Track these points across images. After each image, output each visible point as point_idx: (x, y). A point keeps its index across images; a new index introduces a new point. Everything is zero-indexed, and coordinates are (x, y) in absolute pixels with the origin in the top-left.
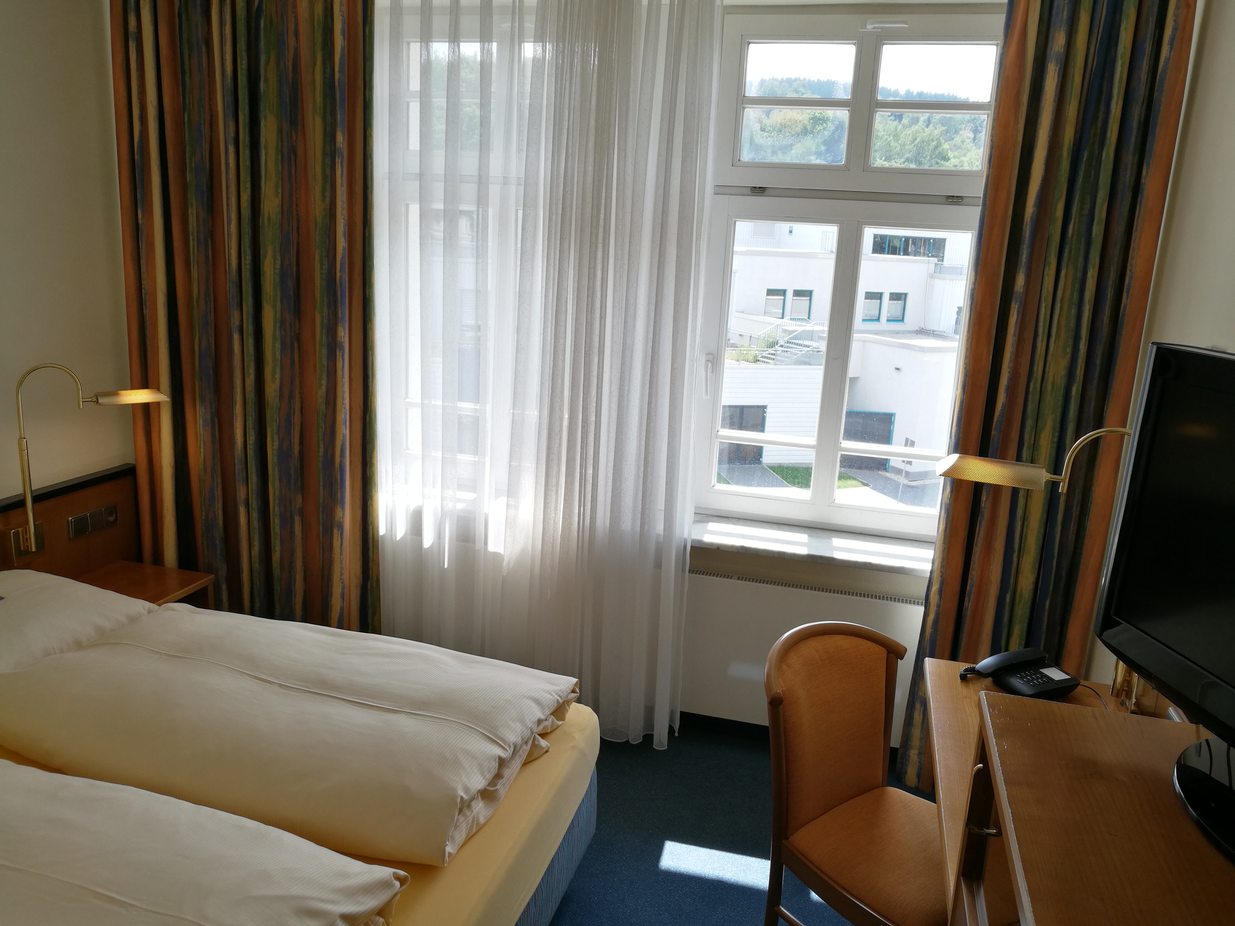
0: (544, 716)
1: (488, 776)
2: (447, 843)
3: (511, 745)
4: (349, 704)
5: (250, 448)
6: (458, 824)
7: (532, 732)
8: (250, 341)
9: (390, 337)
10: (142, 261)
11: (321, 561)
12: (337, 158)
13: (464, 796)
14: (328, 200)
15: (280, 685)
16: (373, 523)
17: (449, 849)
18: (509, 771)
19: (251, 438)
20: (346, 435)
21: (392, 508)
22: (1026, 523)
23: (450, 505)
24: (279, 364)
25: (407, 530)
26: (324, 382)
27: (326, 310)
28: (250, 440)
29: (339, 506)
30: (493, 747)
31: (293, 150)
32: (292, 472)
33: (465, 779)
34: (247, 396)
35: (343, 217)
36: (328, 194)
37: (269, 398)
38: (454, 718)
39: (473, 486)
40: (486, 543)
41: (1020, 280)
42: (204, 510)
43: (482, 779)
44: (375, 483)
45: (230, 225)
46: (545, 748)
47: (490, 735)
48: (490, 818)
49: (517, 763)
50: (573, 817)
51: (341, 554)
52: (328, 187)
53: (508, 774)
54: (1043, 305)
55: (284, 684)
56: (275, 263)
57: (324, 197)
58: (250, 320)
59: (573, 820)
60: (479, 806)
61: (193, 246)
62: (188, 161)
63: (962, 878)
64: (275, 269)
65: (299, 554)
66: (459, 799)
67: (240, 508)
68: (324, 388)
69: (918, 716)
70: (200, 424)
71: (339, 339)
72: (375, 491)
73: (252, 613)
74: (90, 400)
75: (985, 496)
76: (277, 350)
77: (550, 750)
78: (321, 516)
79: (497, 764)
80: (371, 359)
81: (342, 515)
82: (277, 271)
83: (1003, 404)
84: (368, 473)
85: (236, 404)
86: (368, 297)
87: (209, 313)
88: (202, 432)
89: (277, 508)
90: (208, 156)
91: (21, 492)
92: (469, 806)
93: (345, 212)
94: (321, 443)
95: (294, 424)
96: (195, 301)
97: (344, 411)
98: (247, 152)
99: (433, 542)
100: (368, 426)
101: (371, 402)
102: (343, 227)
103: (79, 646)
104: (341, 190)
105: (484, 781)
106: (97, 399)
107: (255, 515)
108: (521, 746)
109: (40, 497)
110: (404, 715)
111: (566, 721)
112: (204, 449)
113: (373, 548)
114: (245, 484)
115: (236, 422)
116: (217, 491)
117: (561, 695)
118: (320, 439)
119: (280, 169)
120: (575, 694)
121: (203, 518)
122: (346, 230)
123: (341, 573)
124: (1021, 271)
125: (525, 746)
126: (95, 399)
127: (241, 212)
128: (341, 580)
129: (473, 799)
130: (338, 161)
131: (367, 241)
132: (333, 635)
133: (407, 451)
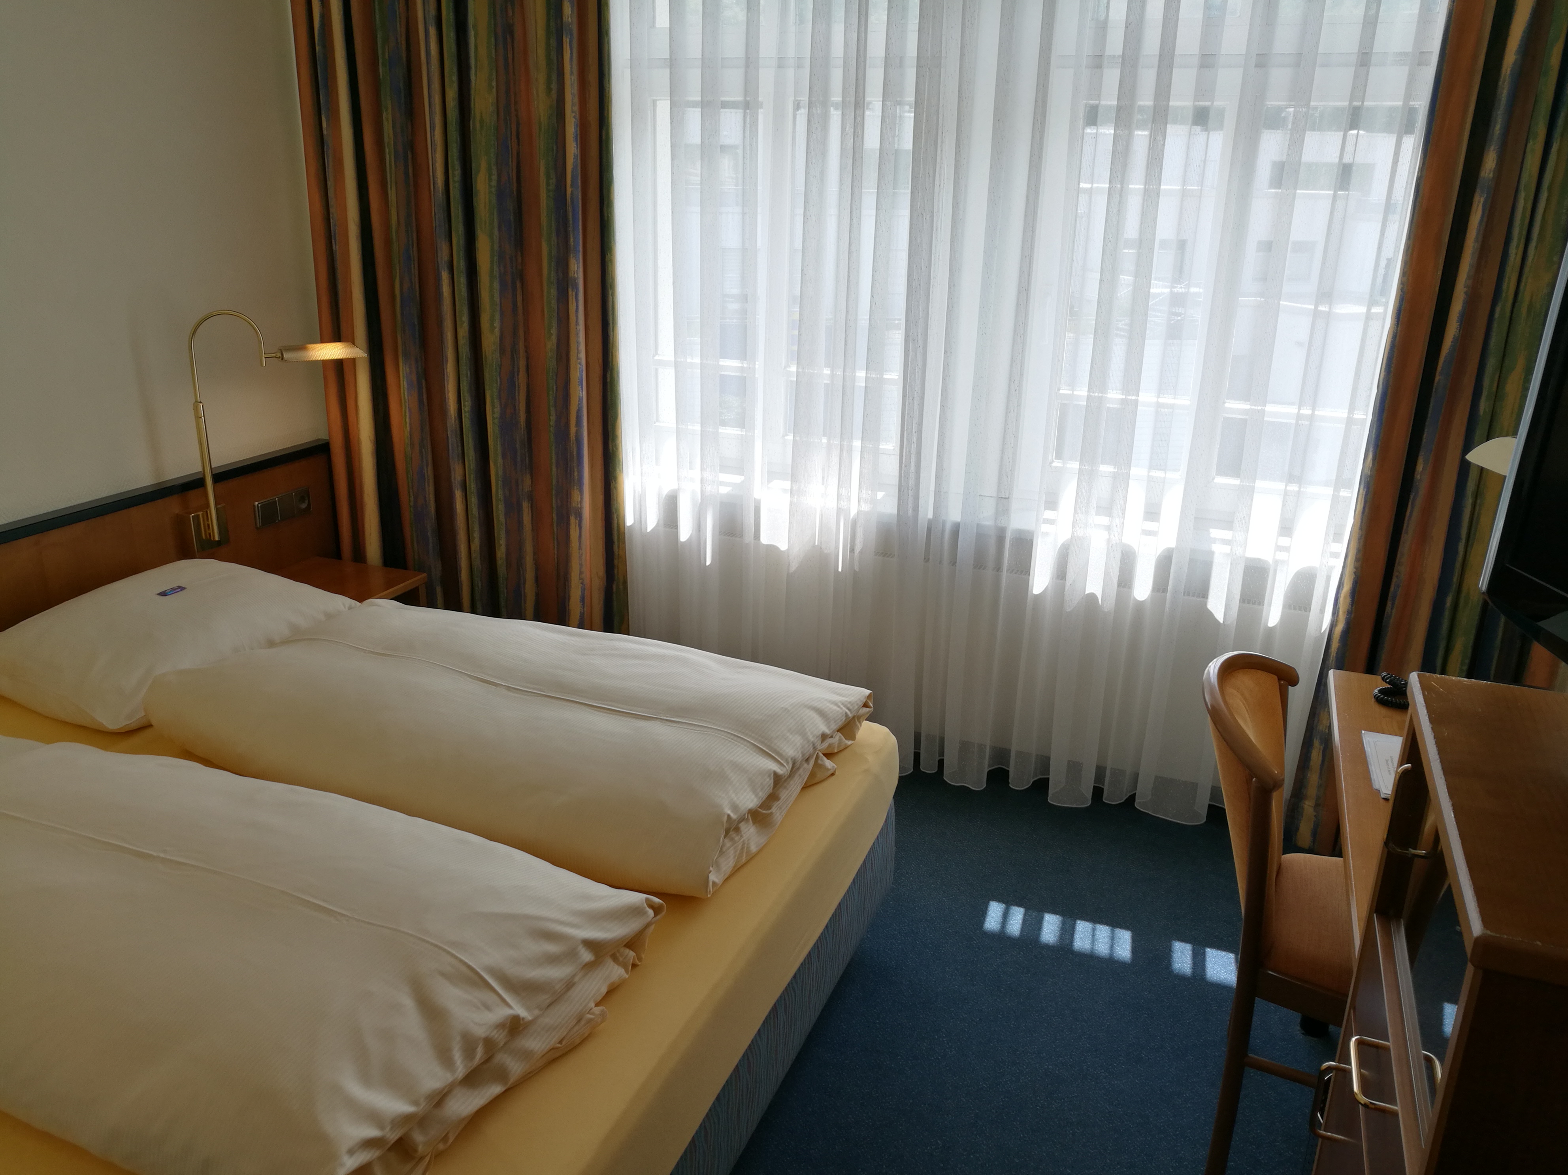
0: (830, 730)
1: (760, 794)
2: (711, 869)
3: (789, 760)
4: (590, 709)
5: (465, 416)
6: (724, 849)
7: (815, 748)
8: (462, 281)
9: (635, 270)
10: (329, 183)
11: (556, 556)
12: (564, 37)
13: (732, 815)
14: (554, 94)
15: (509, 688)
16: (617, 510)
17: (713, 877)
18: (787, 793)
19: (467, 403)
20: (582, 399)
21: (640, 493)
22: (1478, 501)
23: (709, 489)
24: (498, 309)
25: (659, 520)
26: (554, 331)
27: (554, 238)
28: (465, 406)
29: (575, 488)
30: (767, 761)
31: (509, 30)
32: (518, 446)
33: (733, 795)
34: (460, 350)
35: (574, 114)
36: (554, 86)
37: (487, 351)
38: (719, 727)
39: (741, 466)
40: (757, 536)
41: (1490, 162)
42: (411, 494)
43: (753, 796)
44: (619, 461)
45: (434, 131)
46: (831, 769)
47: (763, 747)
48: (763, 848)
49: (796, 785)
50: (865, 857)
51: (580, 548)
52: (554, 78)
53: (785, 795)
54: (1522, 195)
55: (512, 686)
56: (490, 180)
57: (549, 90)
58: (462, 254)
59: (865, 860)
60: (749, 831)
61: (390, 161)
62: (380, 52)
63: (1375, 915)
64: (490, 186)
65: (529, 548)
66: (725, 819)
67: (456, 491)
68: (554, 338)
69: (1316, 756)
70: (404, 387)
71: (571, 274)
72: (620, 471)
73: (473, 611)
74: (274, 355)
75: (1422, 466)
76: (495, 291)
77: (837, 773)
78: (554, 501)
79: (772, 780)
80: (611, 300)
81: (580, 500)
82: (493, 189)
83: (1453, 338)
84: (610, 447)
85: (447, 361)
86: (606, 219)
87: (411, 247)
88: (406, 397)
89: (500, 492)
90: (404, 42)
91: (200, 469)
92: (737, 830)
93: (576, 108)
94: (551, 408)
95: (519, 386)
96: (394, 234)
97: (580, 368)
98: (453, 35)
99: (691, 534)
100: (609, 387)
101: (612, 355)
102: (573, 127)
103: (271, 644)
104: (571, 79)
105: (755, 800)
106: (282, 355)
107: (474, 500)
108: (801, 764)
109: (222, 476)
110: (659, 723)
111: (856, 739)
112: (410, 419)
113: (618, 541)
114: (460, 461)
115: (448, 384)
116: (427, 470)
117: (851, 708)
118: (551, 404)
119: (493, 55)
120: (868, 709)
121: (412, 504)
122: (578, 132)
123: (580, 572)
124: (1492, 148)
125: (805, 765)
126: (279, 355)
127: (447, 113)
128: (580, 580)
129: (742, 819)
130: (566, 40)
131: (604, 146)
132: (572, 634)
133: (657, 424)
